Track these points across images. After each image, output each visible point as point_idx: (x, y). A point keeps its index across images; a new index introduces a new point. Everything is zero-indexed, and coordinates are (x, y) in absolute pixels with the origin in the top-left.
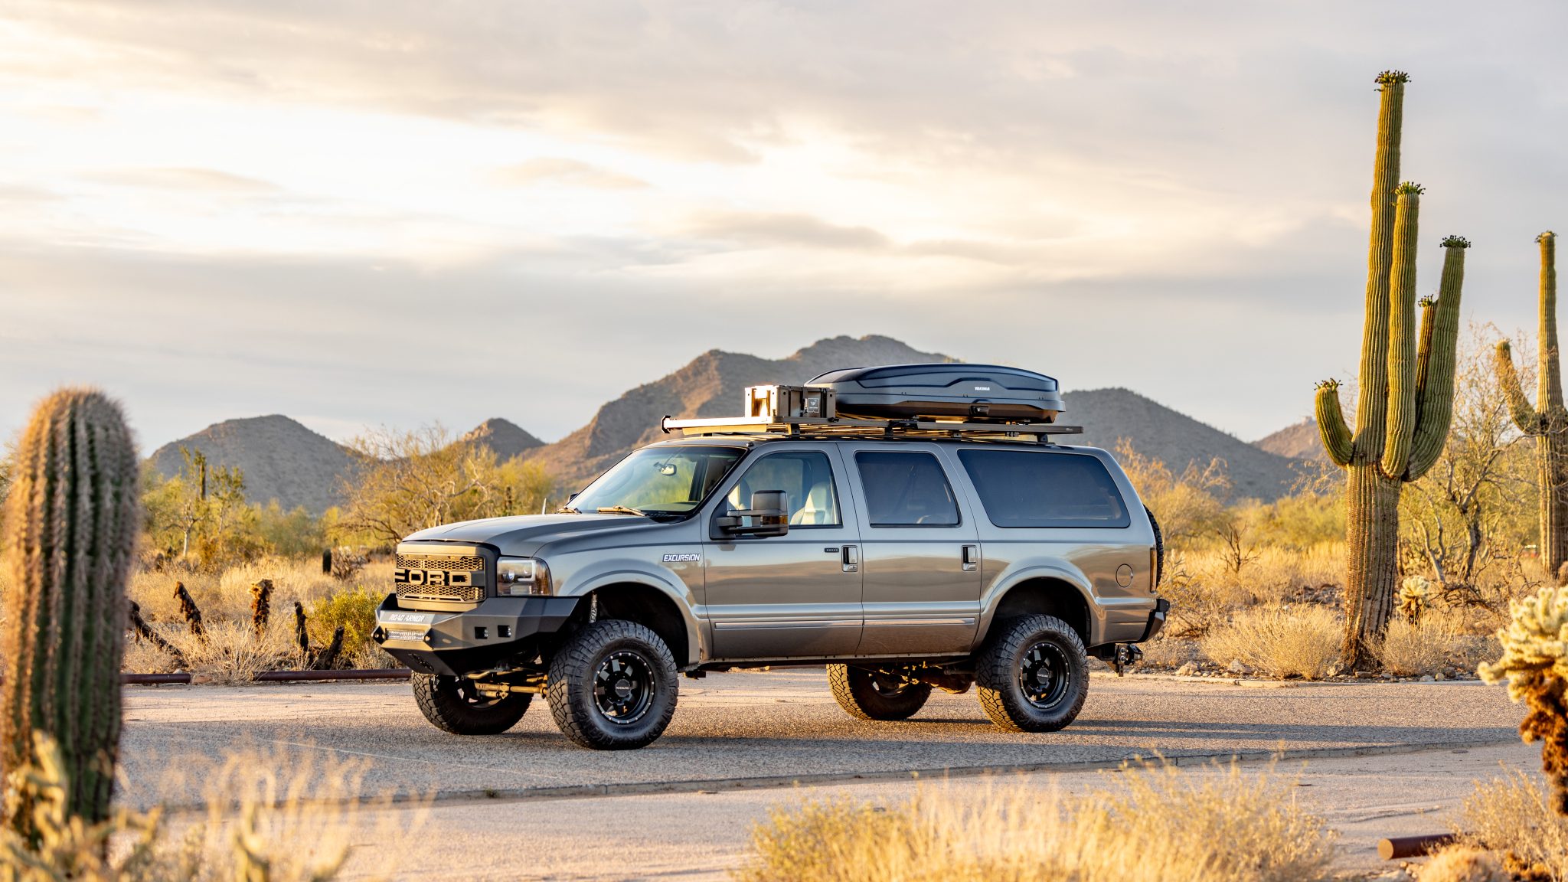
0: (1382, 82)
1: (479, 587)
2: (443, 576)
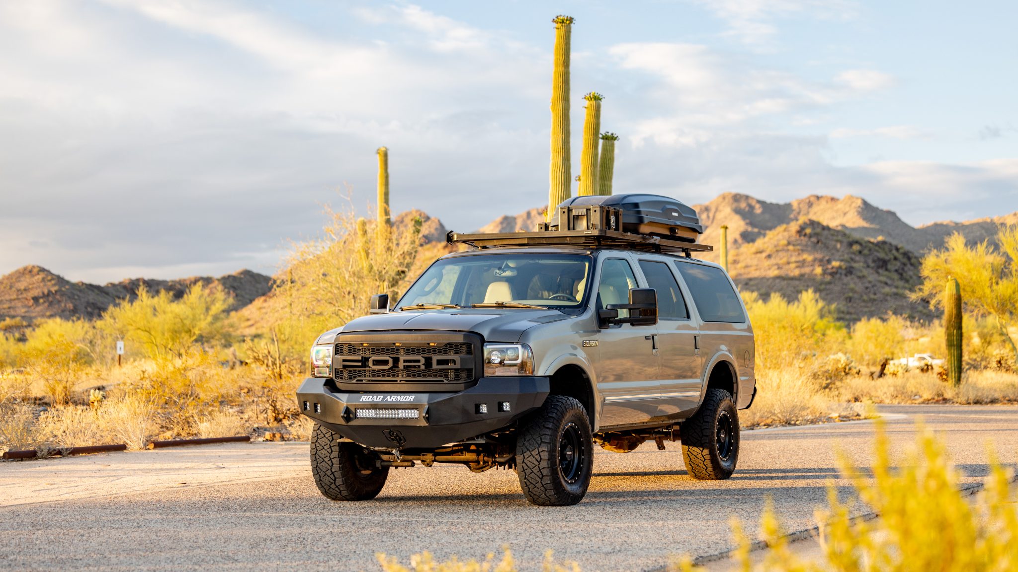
0: (557, 23)
1: (467, 369)
2: (423, 361)
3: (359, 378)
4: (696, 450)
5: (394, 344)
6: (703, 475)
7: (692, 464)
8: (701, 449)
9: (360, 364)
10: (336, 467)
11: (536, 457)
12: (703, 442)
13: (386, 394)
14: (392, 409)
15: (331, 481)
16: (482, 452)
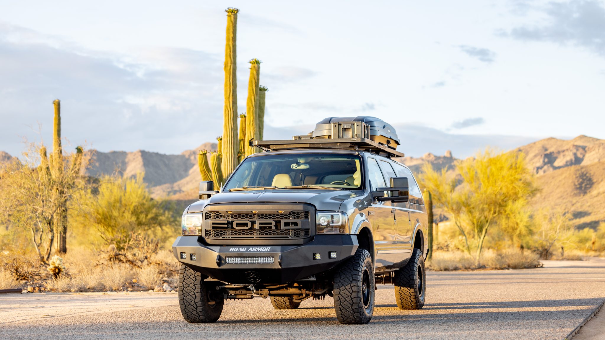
0: (228, 12)
1: (305, 229)
2: (274, 223)
3: (224, 236)
4: (405, 289)
5: (252, 212)
6: (408, 307)
7: (402, 299)
8: (409, 289)
9: (226, 226)
10: (198, 299)
11: (349, 290)
12: (410, 284)
13: (248, 247)
14: (255, 257)
15: (194, 309)
16: (302, 288)
